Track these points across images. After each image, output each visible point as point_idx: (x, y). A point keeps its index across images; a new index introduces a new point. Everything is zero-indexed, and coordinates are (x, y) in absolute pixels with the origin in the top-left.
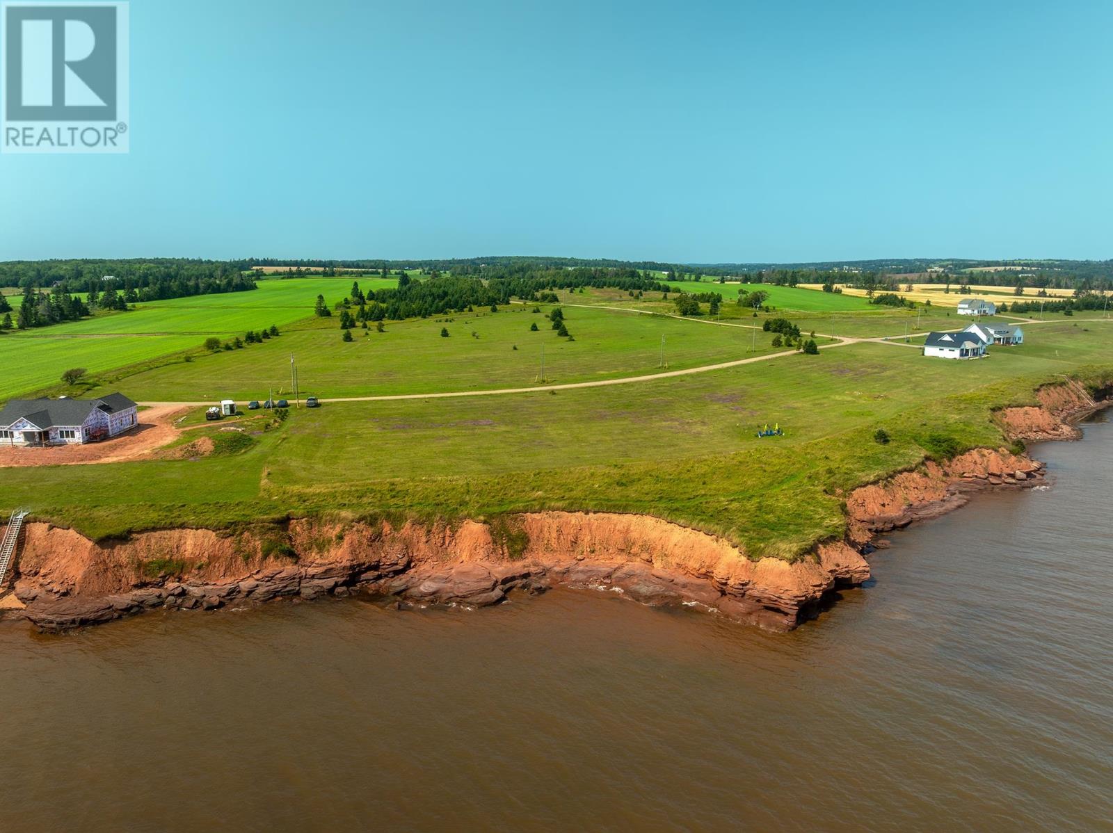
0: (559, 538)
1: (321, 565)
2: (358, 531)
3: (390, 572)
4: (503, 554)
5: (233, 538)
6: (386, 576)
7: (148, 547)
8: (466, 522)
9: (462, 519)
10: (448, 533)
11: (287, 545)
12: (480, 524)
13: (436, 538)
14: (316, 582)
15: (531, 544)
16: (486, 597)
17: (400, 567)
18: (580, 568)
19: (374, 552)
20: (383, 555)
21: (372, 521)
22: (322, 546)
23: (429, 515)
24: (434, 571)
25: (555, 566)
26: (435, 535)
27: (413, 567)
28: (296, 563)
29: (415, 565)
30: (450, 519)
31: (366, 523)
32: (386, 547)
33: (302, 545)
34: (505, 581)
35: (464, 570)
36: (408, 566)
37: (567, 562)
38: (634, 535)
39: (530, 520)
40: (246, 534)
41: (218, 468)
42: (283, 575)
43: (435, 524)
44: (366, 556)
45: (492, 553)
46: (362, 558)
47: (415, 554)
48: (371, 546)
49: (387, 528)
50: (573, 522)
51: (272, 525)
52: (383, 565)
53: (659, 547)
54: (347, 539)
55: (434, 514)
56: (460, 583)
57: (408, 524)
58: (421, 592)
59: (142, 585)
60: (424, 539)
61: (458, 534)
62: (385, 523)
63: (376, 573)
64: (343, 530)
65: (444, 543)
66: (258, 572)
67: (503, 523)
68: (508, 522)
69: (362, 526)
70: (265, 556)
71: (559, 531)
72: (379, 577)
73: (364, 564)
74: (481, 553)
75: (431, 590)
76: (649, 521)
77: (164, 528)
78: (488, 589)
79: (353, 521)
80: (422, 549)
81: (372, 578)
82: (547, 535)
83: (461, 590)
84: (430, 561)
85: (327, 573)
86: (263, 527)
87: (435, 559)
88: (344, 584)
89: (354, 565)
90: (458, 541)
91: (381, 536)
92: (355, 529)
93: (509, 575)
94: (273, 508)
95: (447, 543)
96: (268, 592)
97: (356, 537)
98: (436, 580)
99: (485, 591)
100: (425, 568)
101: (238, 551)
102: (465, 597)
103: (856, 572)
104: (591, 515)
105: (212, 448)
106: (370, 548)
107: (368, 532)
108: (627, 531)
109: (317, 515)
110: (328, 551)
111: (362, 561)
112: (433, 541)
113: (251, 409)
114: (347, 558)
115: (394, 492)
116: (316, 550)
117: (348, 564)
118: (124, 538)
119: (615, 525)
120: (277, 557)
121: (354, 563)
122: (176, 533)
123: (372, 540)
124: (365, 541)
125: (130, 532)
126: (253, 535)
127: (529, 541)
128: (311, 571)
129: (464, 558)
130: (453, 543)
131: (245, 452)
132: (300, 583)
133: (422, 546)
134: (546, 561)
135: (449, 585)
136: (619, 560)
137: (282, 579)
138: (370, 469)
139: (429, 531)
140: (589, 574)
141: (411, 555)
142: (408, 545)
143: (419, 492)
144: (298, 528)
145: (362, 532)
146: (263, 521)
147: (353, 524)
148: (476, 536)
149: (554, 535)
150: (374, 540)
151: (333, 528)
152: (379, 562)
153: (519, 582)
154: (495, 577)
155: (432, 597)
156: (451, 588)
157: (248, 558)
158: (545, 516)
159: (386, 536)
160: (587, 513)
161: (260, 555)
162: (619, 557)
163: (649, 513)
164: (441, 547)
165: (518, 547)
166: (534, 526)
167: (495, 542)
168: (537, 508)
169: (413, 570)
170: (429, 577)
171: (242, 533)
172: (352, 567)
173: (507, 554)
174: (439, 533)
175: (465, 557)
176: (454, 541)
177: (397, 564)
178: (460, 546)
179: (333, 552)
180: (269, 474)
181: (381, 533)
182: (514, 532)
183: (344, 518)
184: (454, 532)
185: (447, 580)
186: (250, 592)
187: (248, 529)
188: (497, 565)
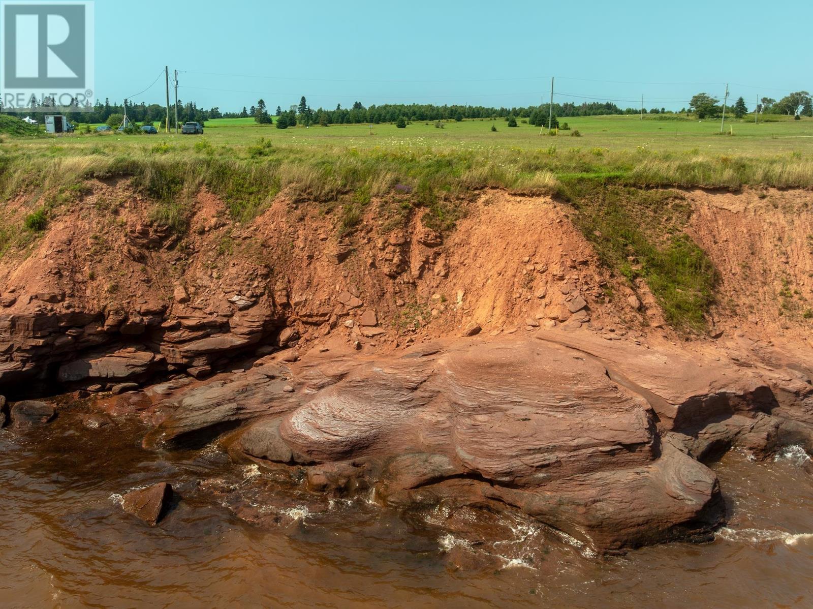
2: (102, 207)
3: (198, 354)
6: (182, 370)
8: (483, 198)
10: (420, 229)
12: (542, 200)
13: (377, 247)
17: (233, 339)
19: (148, 281)
20: (179, 293)
24: (363, 357)
26: (373, 234)
27: (286, 347)
29: (296, 337)
30: (428, 189)
31: (136, 184)
36: (265, 339)
39: (705, 211)
43: (376, 201)
44: (114, 289)
45: (599, 299)
46: (98, 295)
47: (295, 298)
48: (141, 259)
49: (209, 211)
52: (173, 328)
54: (58, 230)
55: (373, 172)
57: (278, 202)
60: (332, 248)
61: (456, 237)
62: (204, 196)
63: (145, 357)
64: (53, 203)
65: (404, 265)
73: (100, 317)
74: (555, 297)
75: (343, 432)
79: (89, 176)
80: (323, 282)
81: (123, 372)
82: (776, 263)
84: (349, 322)
87: (369, 316)
89: (58, 318)
90: (454, 261)
91: (185, 233)
92: (91, 200)
95: (415, 265)
97: (90, 224)
98: (372, 393)
106: (139, 267)
107: (139, 215)
111: (93, 306)
112: (366, 255)
121: (60, 308)
123: (148, 242)
124: (120, 241)
127: (717, 278)
129: (481, 315)
130: (439, 267)
133: (323, 270)
134: (805, 351)
135: (428, 415)
139: (352, 225)
141: (280, 299)
142: (273, 265)
145: (116, 212)
147: (88, 184)
148: (529, 238)
150: (156, 245)
158: (756, 201)
159: (202, 232)
164: (393, 276)
165: (688, 295)
166: (725, 234)
167: (603, 263)
169: (285, 355)
170: (341, 377)
172: (45, 322)
173: (654, 312)
174: (389, 230)
175: (485, 311)
176: (441, 262)
177: (224, 328)
178: (464, 276)
181: (187, 223)
182: (662, 242)
184: (441, 231)
185: (416, 393)
188: (631, 345)
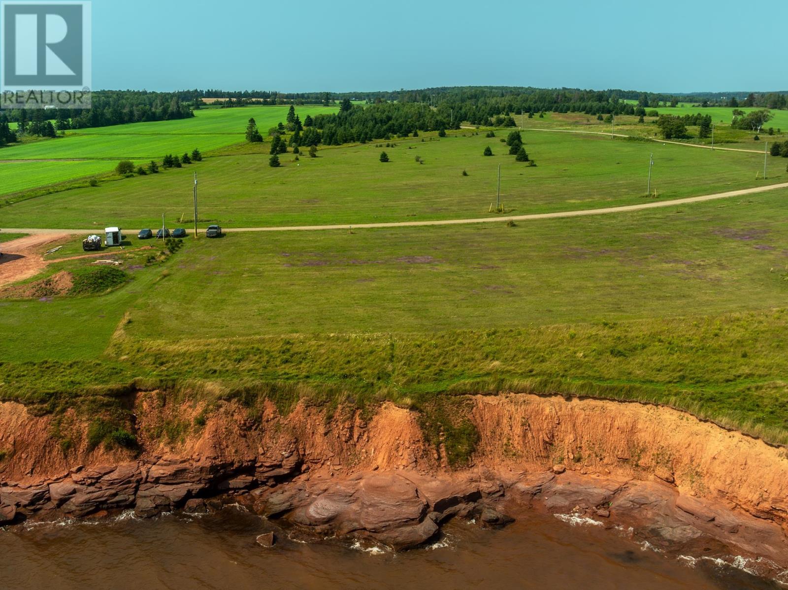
0: (525, 436)
1: (170, 463)
2: (226, 413)
3: (270, 477)
4: (440, 458)
5: (51, 417)
6: (264, 483)
8: (384, 406)
9: (379, 401)
10: (358, 421)
11: (125, 430)
12: (405, 410)
13: (340, 429)
14: (161, 489)
15: (483, 442)
16: (410, 533)
17: (284, 471)
18: (559, 487)
19: (248, 446)
20: (261, 451)
21: (248, 398)
22: (175, 434)
23: (331, 393)
24: (334, 480)
25: (519, 481)
26: (338, 423)
27: (304, 472)
28: (135, 458)
29: (308, 468)
30: (361, 401)
31: (239, 401)
32: (266, 440)
33: (148, 430)
34: (440, 506)
35: (378, 483)
36: (296, 470)
37: (537, 475)
38: (644, 437)
39: (480, 405)
40: (70, 411)
41: (70, 312)
42: (114, 476)
43: (340, 406)
44: (236, 452)
45: (422, 457)
46: (230, 454)
47: (308, 452)
48: (245, 436)
49: (269, 410)
50: (547, 411)
51: (106, 399)
52: (261, 466)
53: (686, 460)
54: (210, 425)
55: (339, 391)
56: (371, 505)
57: (299, 406)
58: (310, 517)
60: (321, 430)
61: (372, 424)
62: (267, 403)
63: (250, 479)
64: (206, 411)
65: (351, 437)
66: (79, 470)
67: (440, 408)
68: (448, 407)
69: (233, 405)
70: (93, 446)
71: (526, 425)
72: (254, 485)
73: (232, 464)
74: (406, 456)
75: (326, 514)
76: (668, 415)
78: (413, 520)
79: (220, 398)
80: (318, 445)
81: (242, 486)
82: (506, 430)
83: (371, 519)
84: (329, 463)
85: (177, 476)
86: (94, 402)
87: (337, 461)
88: (201, 494)
89: (217, 466)
90: (371, 435)
91: (260, 422)
92: (222, 410)
93: (447, 496)
94: (115, 372)
95: (356, 437)
96: (87, 502)
97: (223, 422)
98: (336, 498)
99: (409, 522)
100: (321, 473)
101: (55, 437)
102: (376, 531)
104: (575, 401)
105: (70, 285)
106: (244, 439)
107: (242, 416)
108: (633, 430)
109: (174, 386)
110: (183, 442)
111: (229, 459)
112: (336, 432)
113: (141, 238)
114: (207, 454)
115: (289, 355)
116: (165, 439)
117: (208, 464)
119: (613, 419)
120: (109, 448)
121: (218, 462)
123: (246, 428)
124: (236, 429)
126: (80, 413)
127: (479, 438)
128: (156, 471)
129: (379, 461)
130: (365, 437)
131: (112, 292)
132: (137, 489)
133: (318, 439)
134: (506, 472)
135: (354, 507)
136: (621, 475)
137: (112, 483)
138: (262, 319)
139: (330, 418)
140: (574, 498)
141: (301, 453)
142: (298, 438)
143: (322, 355)
144: (144, 403)
145: (232, 415)
146: (95, 393)
147: (220, 402)
148: (399, 429)
149: (518, 430)
150: (250, 428)
151: (193, 407)
152: (254, 461)
153: (464, 508)
154: (426, 498)
155: (326, 526)
156: (355, 512)
157: (68, 447)
158: (504, 400)
159: (268, 421)
160: (569, 398)
161: (85, 444)
162: (620, 471)
163: (667, 404)
164: (346, 442)
165: (463, 448)
166: (487, 416)
167: (427, 440)
168: (492, 387)
169: (304, 477)
170: (325, 490)
171: (64, 410)
172: (213, 469)
173: (445, 459)
174: (344, 421)
175: (381, 460)
176: (366, 435)
177: (280, 466)
178: (375, 442)
179: (189, 444)
180: (130, 322)
181: (261, 417)
182: (457, 423)
183: (210, 393)
184: (366, 421)
185: (351, 498)
186: (63, 501)
187: (74, 404)
188: (428, 478)
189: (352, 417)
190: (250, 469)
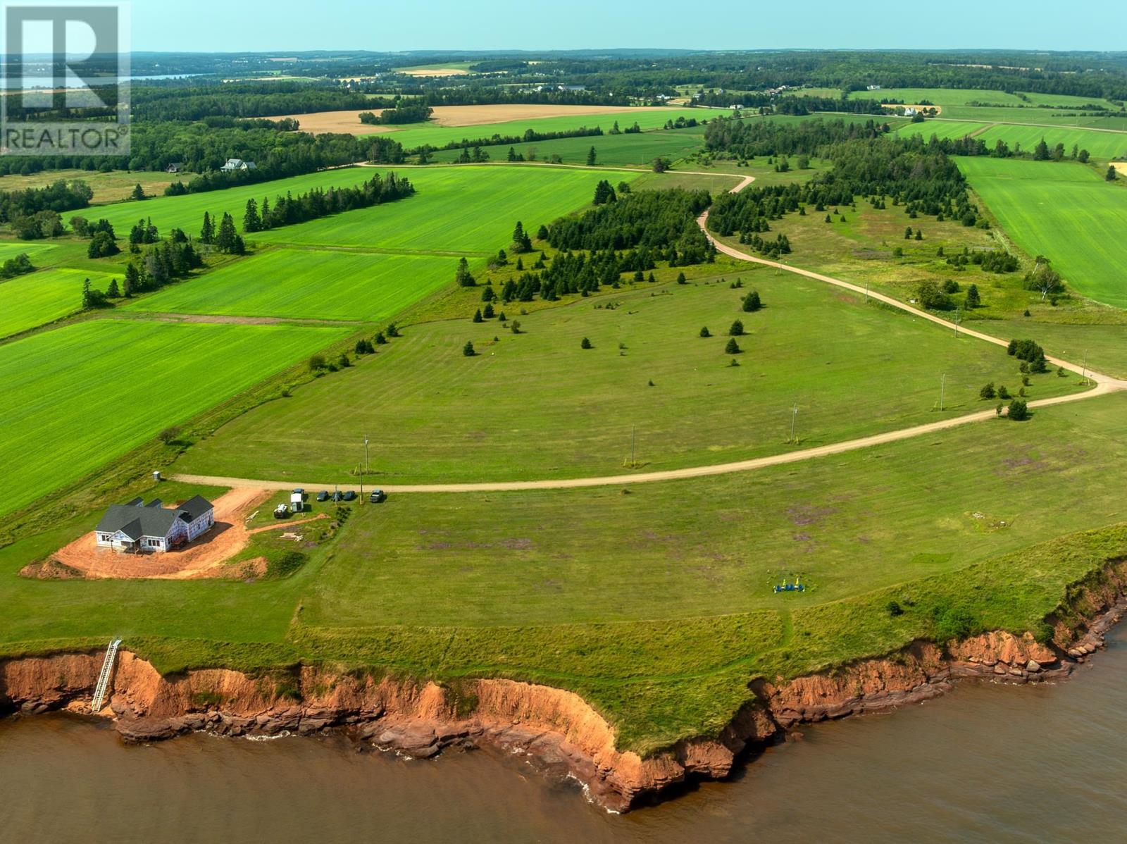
0: (503, 703)
1: (316, 708)
2: (346, 682)
3: (367, 718)
4: (452, 713)
5: (257, 680)
6: (363, 721)
7: (198, 681)
8: (428, 683)
9: (427, 681)
10: (415, 690)
11: (295, 689)
12: (439, 687)
13: (405, 695)
14: (312, 721)
15: (479, 706)
16: (424, 751)
17: (374, 715)
18: (511, 732)
19: (357, 701)
20: (363, 703)
21: (358, 674)
22: (320, 692)
23: (403, 674)
24: (398, 721)
25: (492, 727)
26: (405, 691)
27: (384, 716)
28: (299, 704)
29: (386, 714)
30: (417, 679)
31: (354, 676)
32: (367, 698)
33: (307, 689)
34: (444, 739)
35: (418, 725)
36: (380, 715)
37: (504, 724)
38: (561, 708)
39: (482, 685)
40: (267, 677)
41: (265, 596)
42: (288, 713)
43: (406, 682)
44: (350, 704)
45: (442, 713)
46: (347, 705)
47: (387, 706)
48: (355, 695)
49: (369, 683)
50: (517, 690)
51: (285, 672)
52: (362, 712)
53: (574, 723)
54: (338, 688)
55: (407, 673)
56: (410, 737)
57: (385, 680)
58: (380, 741)
59: (192, 711)
60: (395, 694)
61: (422, 692)
62: (369, 677)
63: (356, 718)
64: (336, 681)
65: (410, 699)
66: (271, 709)
67: (459, 686)
68: (463, 684)
69: (351, 678)
70: (278, 697)
71: (505, 697)
72: (359, 721)
73: (348, 710)
74: (434, 712)
75: (388, 740)
76: (575, 698)
77: (210, 667)
78: (427, 745)
79: (343, 674)
80: (393, 702)
81: (352, 722)
82: (494, 699)
83: (408, 743)
84: (397, 712)
85: (320, 715)
86: (279, 672)
87: (401, 712)
88: (332, 725)
89: (340, 711)
90: (421, 698)
91: (364, 688)
93: (448, 734)
94: (292, 652)
95: (413, 699)
96: (275, 726)
97: (345, 687)
98: (395, 732)
99: (424, 746)
100: (392, 717)
101: (259, 691)
102: (409, 748)
103: (714, 769)
104: (533, 685)
105: (266, 570)
106: (355, 697)
107: (355, 684)
108: (557, 704)
109: (321, 664)
110: (324, 696)
111: (346, 708)
112: (403, 696)
113: (319, 501)
114: (335, 704)
115: (389, 646)
116: (315, 694)
117: (335, 710)
118: (182, 674)
119: (550, 697)
120: (286, 698)
121: (340, 709)
122: (218, 672)
123: (356, 691)
124: (351, 692)
125: (186, 669)
126: (271, 678)
127: (478, 703)
128: (310, 712)
130: (417, 700)
131: (293, 575)
132: (299, 720)
133: (393, 699)
134: (486, 723)
135: (403, 737)
136: (545, 728)
137: (287, 717)
138: (384, 610)
139: (400, 688)
140: (516, 738)
141: (384, 706)
142: (383, 698)
143: (408, 644)
144: (306, 673)
145: (350, 684)
146: (279, 668)
147: (344, 676)
148: (434, 697)
149: (500, 700)
150: (358, 691)
151: (330, 677)
152: (360, 709)
153: (457, 740)
154: (438, 734)
155: (386, 745)
156: (402, 739)
157: (266, 697)
158: (496, 682)
159: (368, 688)
160: (530, 683)
161: (274, 695)
162: (546, 725)
163: (574, 692)
164: (407, 701)
165: (467, 708)
166: (485, 691)
167: (447, 703)
168: (490, 675)
169: (384, 718)
170: (391, 727)
171: (263, 677)
172: (338, 712)
173: (455, 714)
174: (408, 691)
175: (422, 713)
176: (418, 698)
177: (372, 712)
178: (422, 702)
179: (326, 698)
180: (302, 609)
181: (365, 685)
182: (467, 694)
183: (339, 671)
184: (419, 691)
185: (402, 732)
186: (263, 725)
187: (268, 674)
188: (442, 724)
189: (411, 689)
190: (357, 713)
